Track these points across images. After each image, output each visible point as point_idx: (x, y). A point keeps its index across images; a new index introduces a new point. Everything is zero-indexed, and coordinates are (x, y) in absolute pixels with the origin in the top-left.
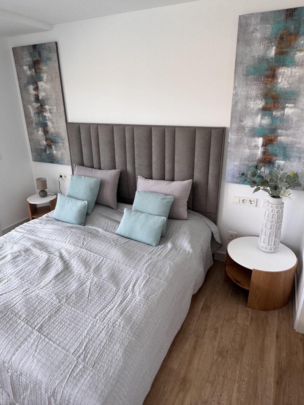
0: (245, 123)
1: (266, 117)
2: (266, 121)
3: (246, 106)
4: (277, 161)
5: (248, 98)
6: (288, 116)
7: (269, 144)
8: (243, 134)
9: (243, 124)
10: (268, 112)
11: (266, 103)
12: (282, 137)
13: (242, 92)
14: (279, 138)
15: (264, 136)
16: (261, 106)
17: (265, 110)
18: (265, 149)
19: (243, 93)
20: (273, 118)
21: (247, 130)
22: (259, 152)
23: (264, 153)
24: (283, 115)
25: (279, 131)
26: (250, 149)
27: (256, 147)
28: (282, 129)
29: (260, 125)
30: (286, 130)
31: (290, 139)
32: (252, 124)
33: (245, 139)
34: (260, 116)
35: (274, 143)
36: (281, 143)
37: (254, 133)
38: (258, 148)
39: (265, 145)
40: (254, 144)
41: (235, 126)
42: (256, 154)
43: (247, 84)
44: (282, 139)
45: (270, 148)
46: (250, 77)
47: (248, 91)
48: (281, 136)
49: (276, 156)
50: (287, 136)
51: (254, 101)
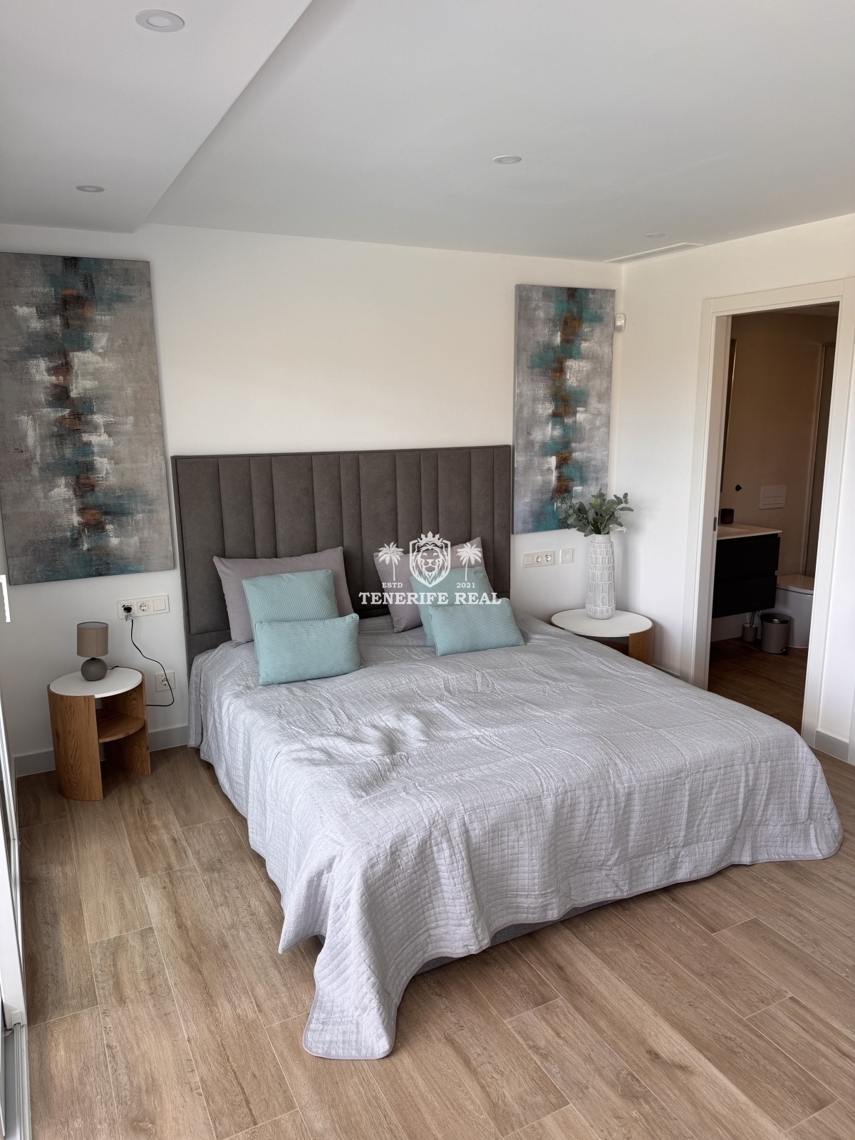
0: (534, 436)
1: (558, 427)
2: (558, 432)
3: (533, 411)
4: (575, 488)
5: (535, 400)
6: (580, 423)
7: (563, 464)
8: (533, 454)
9: (531, 438)
10: (559, 419)
11: (556, 407)
12: (577, 453)
13: (527, 390)
14: (574, 455)
15: (557, 454)
16: (550, 411)
17: (557, 416)
18: (560, 473)
19: (529, 393)
20: (565, 427)
21: (537, 447)
22: (553, 477)
23: (559, 478)
24: (575, 422)
25: (573, 445)
26: (542, 475)
27: (549, 469)
28: (575, 442)
29: (552, 438)
30: (580, 442)
31: (585, 454)
32: (541, 437)
33: (536, 460)
34: (550, 425)
35: (569, 462)
36: (577, 462)
37: (546, 450)
38: (552, 471)
39: (559, 467)
40: (546, 466)
41: (521, 441)
42: (549, 482)
43: (533, 380)
44: (577, 455)
45: (564, 470)
46: (536, 370)
47: (534, 390)
48: (576, 451)
49: (573, 480)
50: (582, 450)
51: (543, 403)
